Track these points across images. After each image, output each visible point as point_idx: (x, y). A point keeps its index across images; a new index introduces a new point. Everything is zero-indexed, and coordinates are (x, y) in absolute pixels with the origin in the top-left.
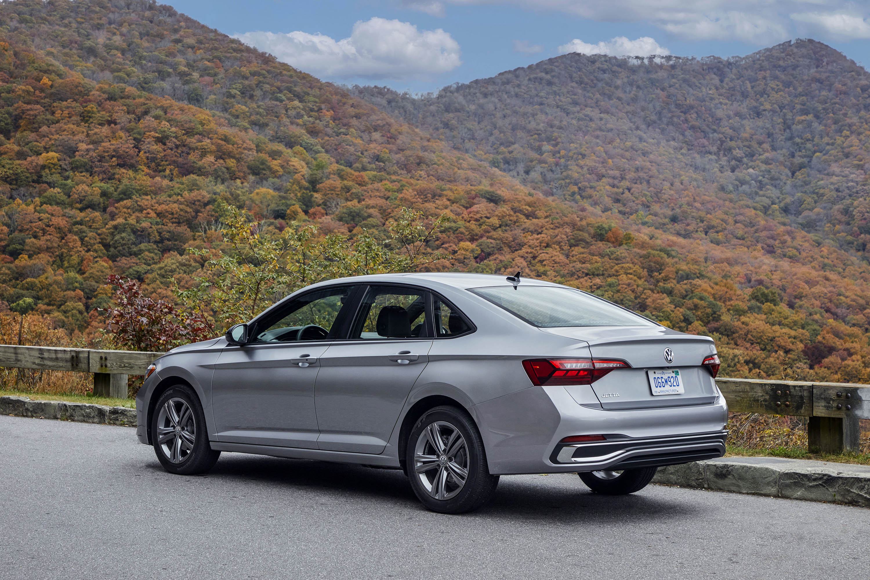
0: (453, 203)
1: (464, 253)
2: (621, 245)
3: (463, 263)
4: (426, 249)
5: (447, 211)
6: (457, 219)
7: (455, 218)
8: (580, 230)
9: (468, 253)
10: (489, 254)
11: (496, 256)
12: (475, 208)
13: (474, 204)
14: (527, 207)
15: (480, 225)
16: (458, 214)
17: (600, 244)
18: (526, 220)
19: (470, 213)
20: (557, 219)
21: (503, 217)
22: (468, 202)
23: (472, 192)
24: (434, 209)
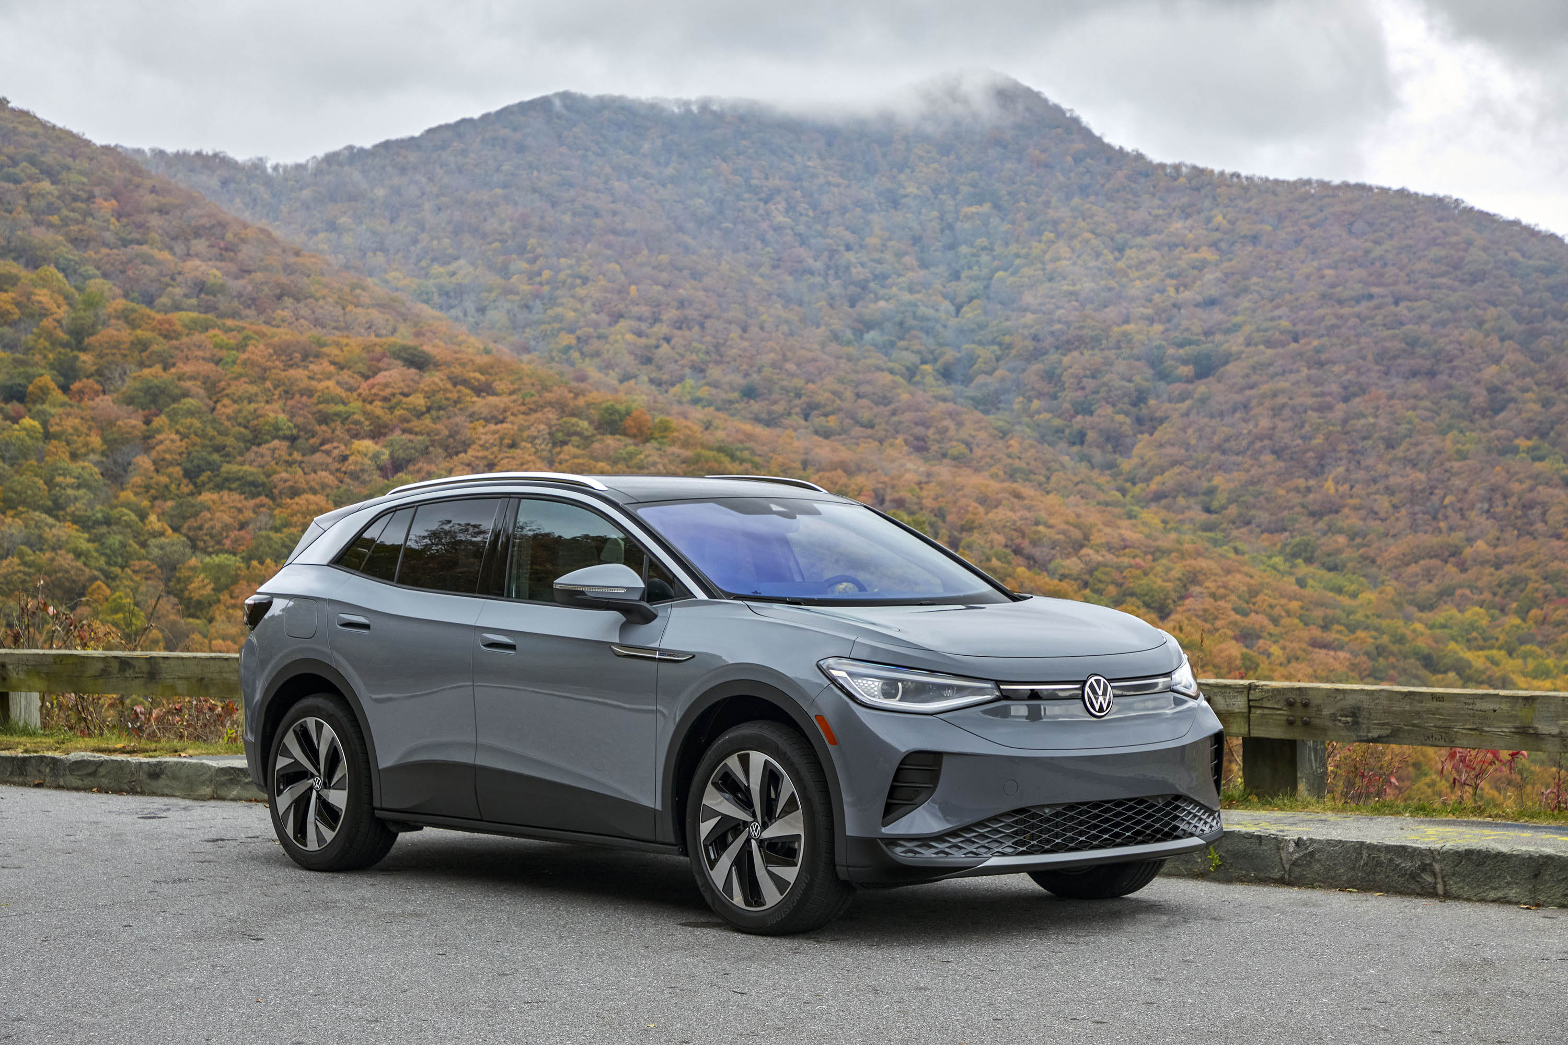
0: (342, 368)
1: (361, 460)
2: (647, 440)
3: (357, 478)
4: (290, 455)
5: (331, 383)
6: (348, 397)
7: (344, 395)
8: (573, 415)
9: (367, 460)
10: (407, 462)
11: (420, 464)
12: (381, 377)
13: (380, 370)
14: (478, 375)
15: (392, 409)
16: (351, 389)
17: (610, 440)
18: (475, 399)
19: (373, 386)
20: (532, 395)
21: (434, 393)
22: (369, 368)
23: (378, 349)
24: (306, 381)
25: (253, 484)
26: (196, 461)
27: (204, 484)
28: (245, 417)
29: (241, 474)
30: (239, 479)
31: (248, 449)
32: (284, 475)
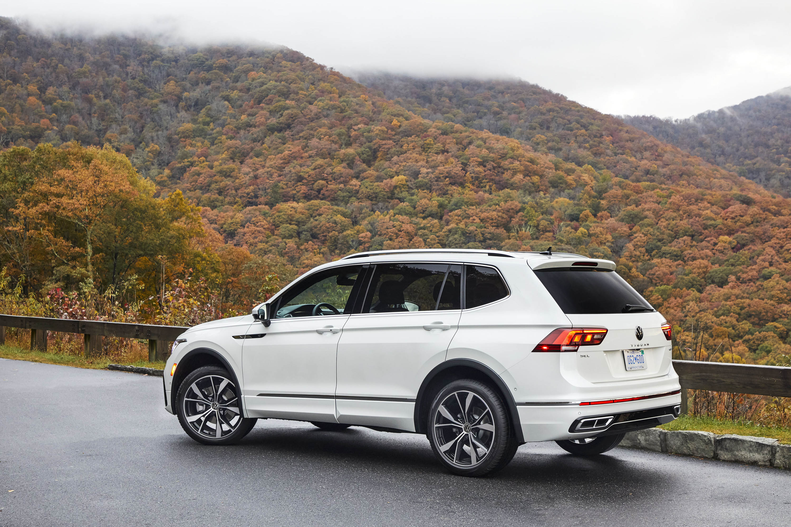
0: (713, 205)
1: (724, 244)
3: (723, 252)
4: (692, 243)
5: (708, 211)
6: (716, 217)
7: (714, 217)
9: (726, 245)
10: (744, 246)
11: (750, 246)
12: (730, 209)
13: (730, 205)
14: (774, 207)
15: (736, 222)
18: (773, 217)
19: (727, 212)
21: (754, 215)
22: (725, 205)
23: (728, 196)
24: (697, 210)
25: (676, 256)
26: (651, 245)
27: (654, 256)
28: (671, 227)
29: (670, 251)
30: (670, 253)
31: (673, 240)
32: (690, 252)
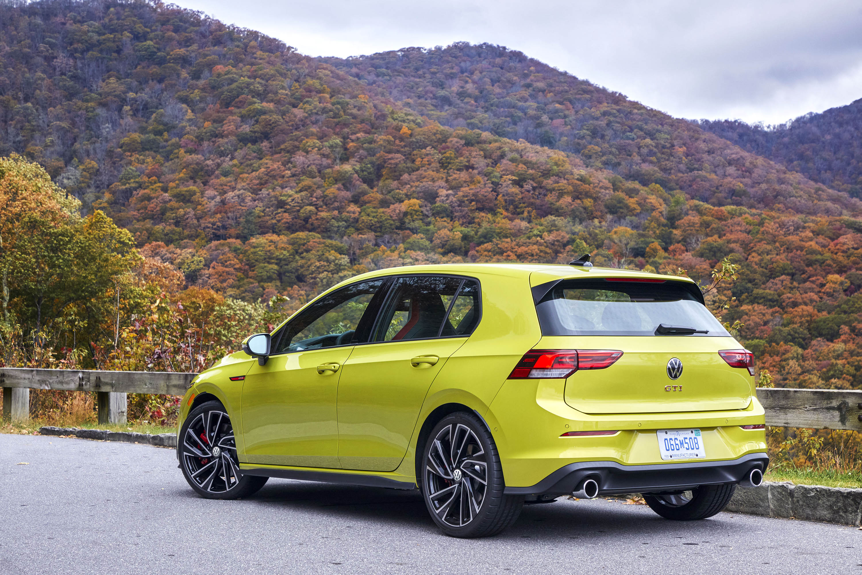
0: (818, 235)
1: (833, 286)
3: (832, 296)
4: (792, 283)
5: (813, 243)
6: (822, 251)
7: (820, 249)
9: (837, 286)
10: (859, 287)
12: (842, 239)
13: (841, 235)
15: (848, 257)
19: (836, 245)
22: (834, 234)
23: (838, 223)
24: (799, 242)
25: (771, 300)
26: (739, 288)
27: (744, 300)
28: (765, 263)
29: (764, 295)
30: (764, 297)
31: (768, 281)
32: (789, 295)
